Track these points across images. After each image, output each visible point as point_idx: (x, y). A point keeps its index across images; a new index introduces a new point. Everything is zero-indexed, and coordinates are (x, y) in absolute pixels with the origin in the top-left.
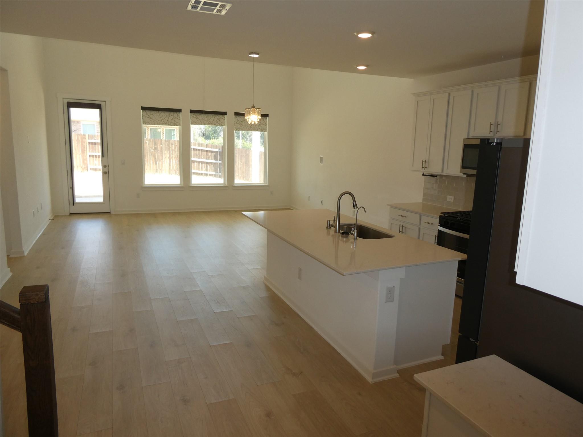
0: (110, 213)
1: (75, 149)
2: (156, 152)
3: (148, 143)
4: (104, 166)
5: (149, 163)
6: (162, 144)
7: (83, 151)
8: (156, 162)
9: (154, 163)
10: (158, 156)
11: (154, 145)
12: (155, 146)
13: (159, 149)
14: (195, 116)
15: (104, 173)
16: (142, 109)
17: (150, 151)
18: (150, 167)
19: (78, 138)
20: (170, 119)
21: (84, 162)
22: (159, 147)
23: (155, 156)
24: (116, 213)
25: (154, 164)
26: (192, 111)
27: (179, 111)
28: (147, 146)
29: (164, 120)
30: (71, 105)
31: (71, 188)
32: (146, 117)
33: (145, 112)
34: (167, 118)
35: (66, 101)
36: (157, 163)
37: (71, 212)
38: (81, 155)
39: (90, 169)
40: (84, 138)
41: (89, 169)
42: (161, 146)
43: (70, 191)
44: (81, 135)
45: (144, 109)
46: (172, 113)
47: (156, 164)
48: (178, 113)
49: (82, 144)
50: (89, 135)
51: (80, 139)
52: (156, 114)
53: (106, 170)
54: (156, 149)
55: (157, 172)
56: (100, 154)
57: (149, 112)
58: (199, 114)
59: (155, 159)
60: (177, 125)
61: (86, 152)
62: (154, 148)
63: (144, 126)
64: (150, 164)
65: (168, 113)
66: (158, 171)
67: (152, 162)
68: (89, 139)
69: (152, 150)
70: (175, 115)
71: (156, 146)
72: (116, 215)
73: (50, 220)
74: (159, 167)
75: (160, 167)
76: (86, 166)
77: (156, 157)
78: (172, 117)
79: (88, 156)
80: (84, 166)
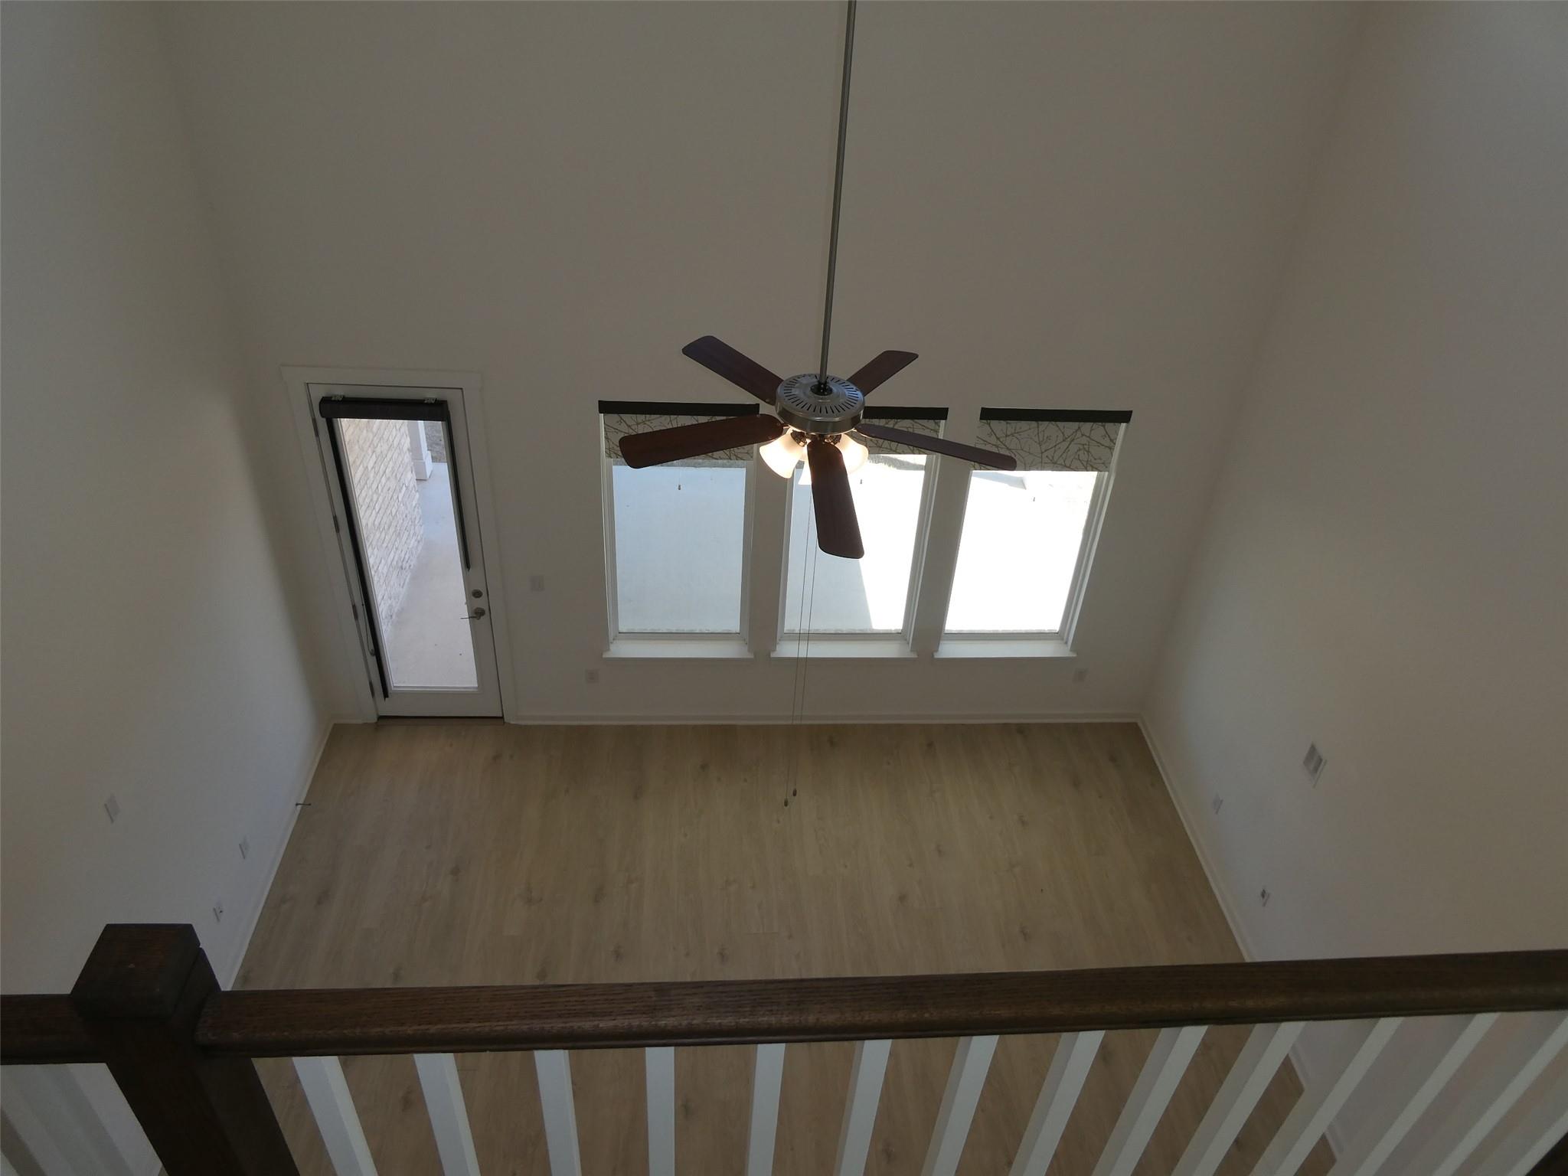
0: (502, 718)
4: (473, 593)
15: (476, 614)
24: (522, 723)
31: (371, 653)
33: (614, 416)
35: (318, 393)
37: (382, 715)
43: (372, 660)
52: (658, 421)
53: (480, 603)
57: (631, 417)
65: (703, 419)
73: (299, 807)
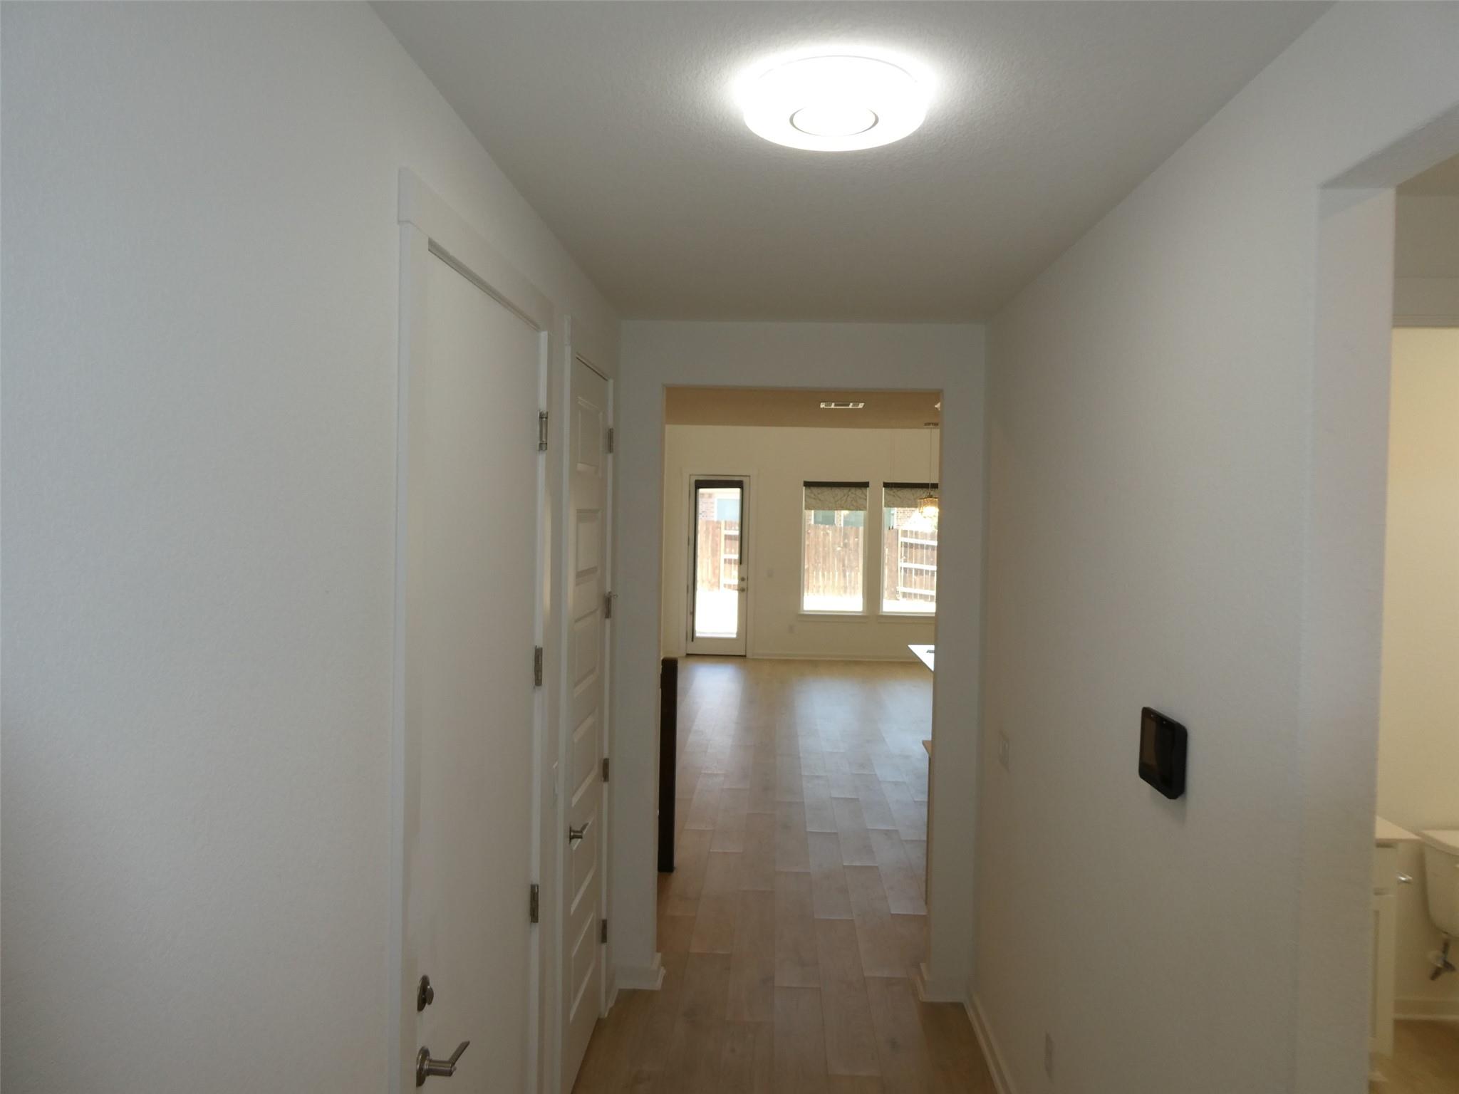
0: (745, 656)
1: (702, 548)
2: (846, 552)
3: (831, 535)
4: (742, 579)
5: (831, 573)
6: (857, 537)
7: (715, 552)
8: (844, 572)
9: (842, 574)
10: (849, 560)
11: (842, 539)
12: (844, 539)
13: (852, 546)
14: (891, 492)
15: (742, 590)
16: (805, 485)
17: (834, 550)
18: (833, 582)
19: (707, 529)
20: (849, 499)
21: (714, 573)
22: (851, 542)
23: (843, 561)
24: (755, 657)
25: (842, 576)
26: (886, 485)
27: (866, 485)
28: (829, 542)
29: (839, 502)
30: (701, 484)
31: (691, 613)
32: (810, 497)
33: (809, 491)
34: (845, 498)
35: (693, 479)
36: (847, 574)
37: (689, 653)
38: (710, 561)
39: (725, 586)
40: (717, 528)
41: (722, 585)
42: (856, 539)
43: (690, 617)
44: (713, 521)
45: (808, 485)
46: (853, 490)
47: (845, 576)
48: (863, 489)
49: (713, 539)
50: (726, 522)
51: (710, 529)
52: (827, 492)
53: (744, 585)
54: (845, 545)
55: (845, 592)
56: (736, 557)
57: (815, 490)
58: (899, 489)
59: (844, 566)
60: (860, 510)
61: (719, 553)
62: (842, 544)
63: (806, 512)
64: (834, 576)
65: (846, 490)
66: (848, 590)
67: (837, 573)
68: (725, 529)
69: (839, 549)
70: (858, 492)
71: (846, 541)
72: (753, 659)
74: (850, 582)
75: (853, 583)
76: (717, 580)
77: (846, 562)
78: (853, 496)
79: (722, 561)
80: (713, 581)
